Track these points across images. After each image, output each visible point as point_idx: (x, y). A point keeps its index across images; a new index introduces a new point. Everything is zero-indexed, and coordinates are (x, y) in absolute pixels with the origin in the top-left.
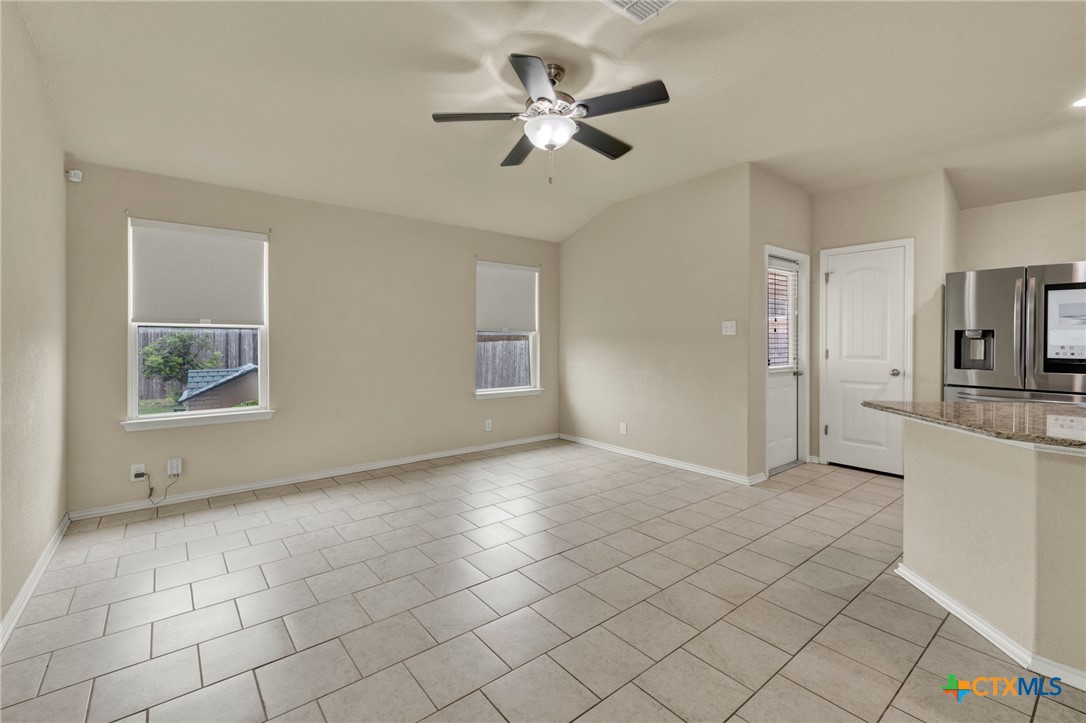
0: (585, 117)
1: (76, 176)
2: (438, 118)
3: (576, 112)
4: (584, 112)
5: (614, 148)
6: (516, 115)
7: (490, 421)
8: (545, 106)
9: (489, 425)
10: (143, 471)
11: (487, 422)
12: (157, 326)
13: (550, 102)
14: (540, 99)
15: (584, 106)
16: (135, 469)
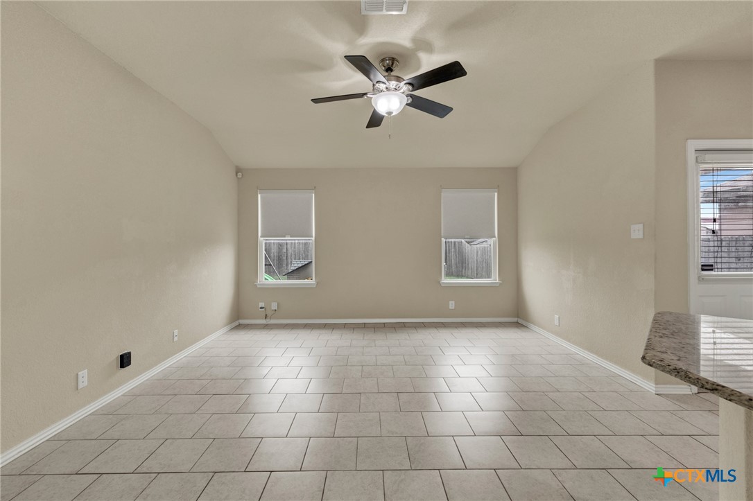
0: (412, 91)
1: (240, 175)
2: (316, 101)
3: (405, 88)
4: (410, 87)
5: (440, 110)
6: (366, 94)
7: (453, 302)
8: (382, 86)
9: (452, 305)
10: (263, 306)
11: (450, 302)
12: (274, 240)
13: (383, 83)
14: (377, 82)
15: (409, 84)
16: (262, 304)
